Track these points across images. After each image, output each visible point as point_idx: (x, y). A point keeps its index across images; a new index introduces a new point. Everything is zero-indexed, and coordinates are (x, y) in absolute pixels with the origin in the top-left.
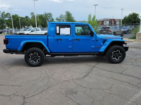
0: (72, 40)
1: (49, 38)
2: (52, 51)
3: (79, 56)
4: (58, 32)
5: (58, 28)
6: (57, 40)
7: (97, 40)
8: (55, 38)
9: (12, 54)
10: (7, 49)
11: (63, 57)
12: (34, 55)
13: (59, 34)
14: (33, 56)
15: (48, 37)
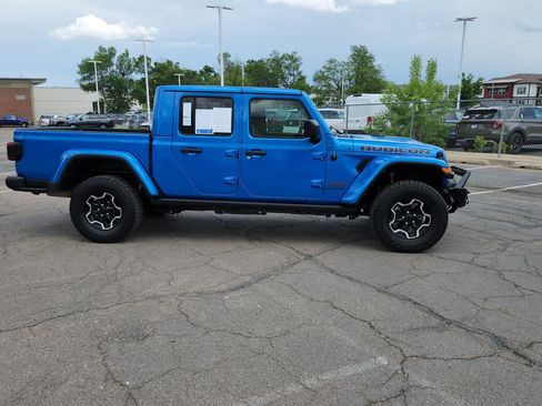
0: (237, 154)
1: (155, 143)
2: (165, 191)
3: (271, 215)
4: (187, 122)
5: (187, 107)
6: (184, 152)
7: (334, 159)
8: (175, 144)
9: (37, 193)
10: (19, 175)
11: (212, 213)
12: (104, 201)
13: (191, 130)
14: (100, 207)
15: (151, 139)
